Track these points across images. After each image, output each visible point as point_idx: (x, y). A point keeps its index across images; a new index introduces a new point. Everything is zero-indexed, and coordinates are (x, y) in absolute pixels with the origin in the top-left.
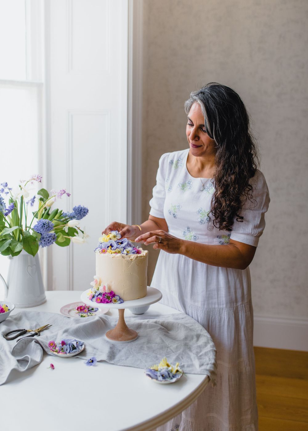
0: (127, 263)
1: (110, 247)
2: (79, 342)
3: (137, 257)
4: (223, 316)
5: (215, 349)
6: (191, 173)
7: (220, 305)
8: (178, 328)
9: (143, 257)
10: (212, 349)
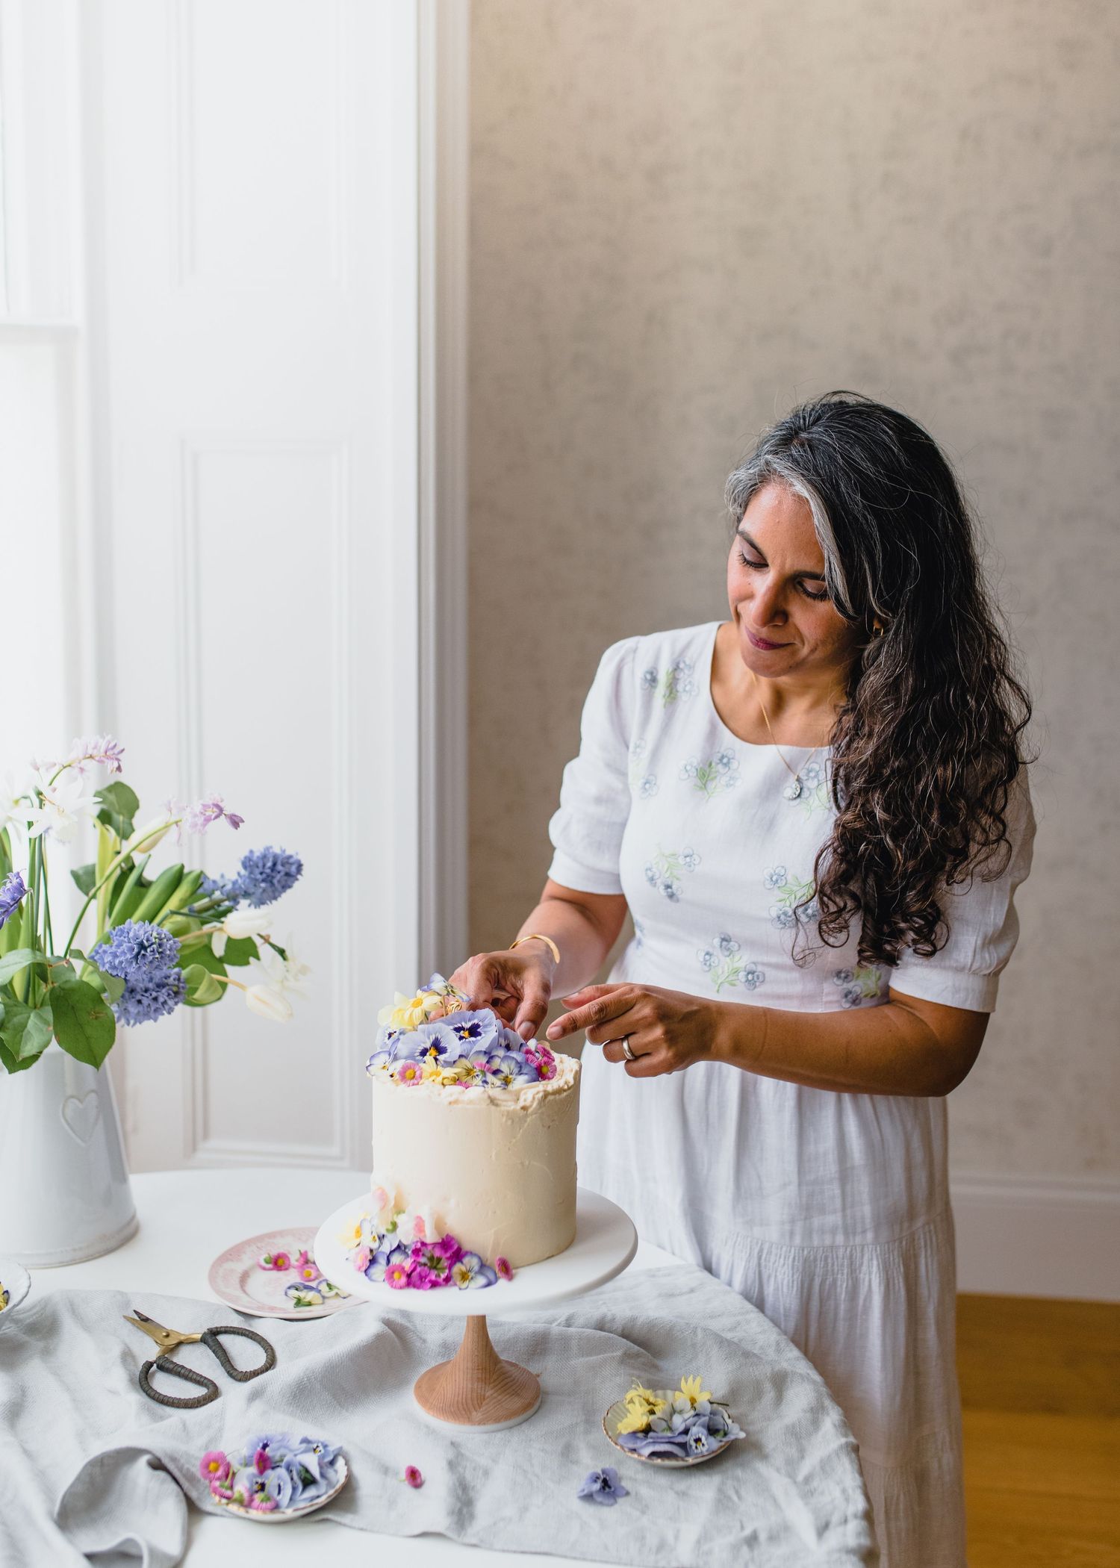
0: (509, 1122)
1: (433, 1052)
2: (321, 1448)
3: (546, 1094)
4: (863, 1276)
5: (852, 1439)
6: (732, 724)
7: (854, 1234)
8: (694, 1345)
9: (565, 1091)
10: (843, 1440)
